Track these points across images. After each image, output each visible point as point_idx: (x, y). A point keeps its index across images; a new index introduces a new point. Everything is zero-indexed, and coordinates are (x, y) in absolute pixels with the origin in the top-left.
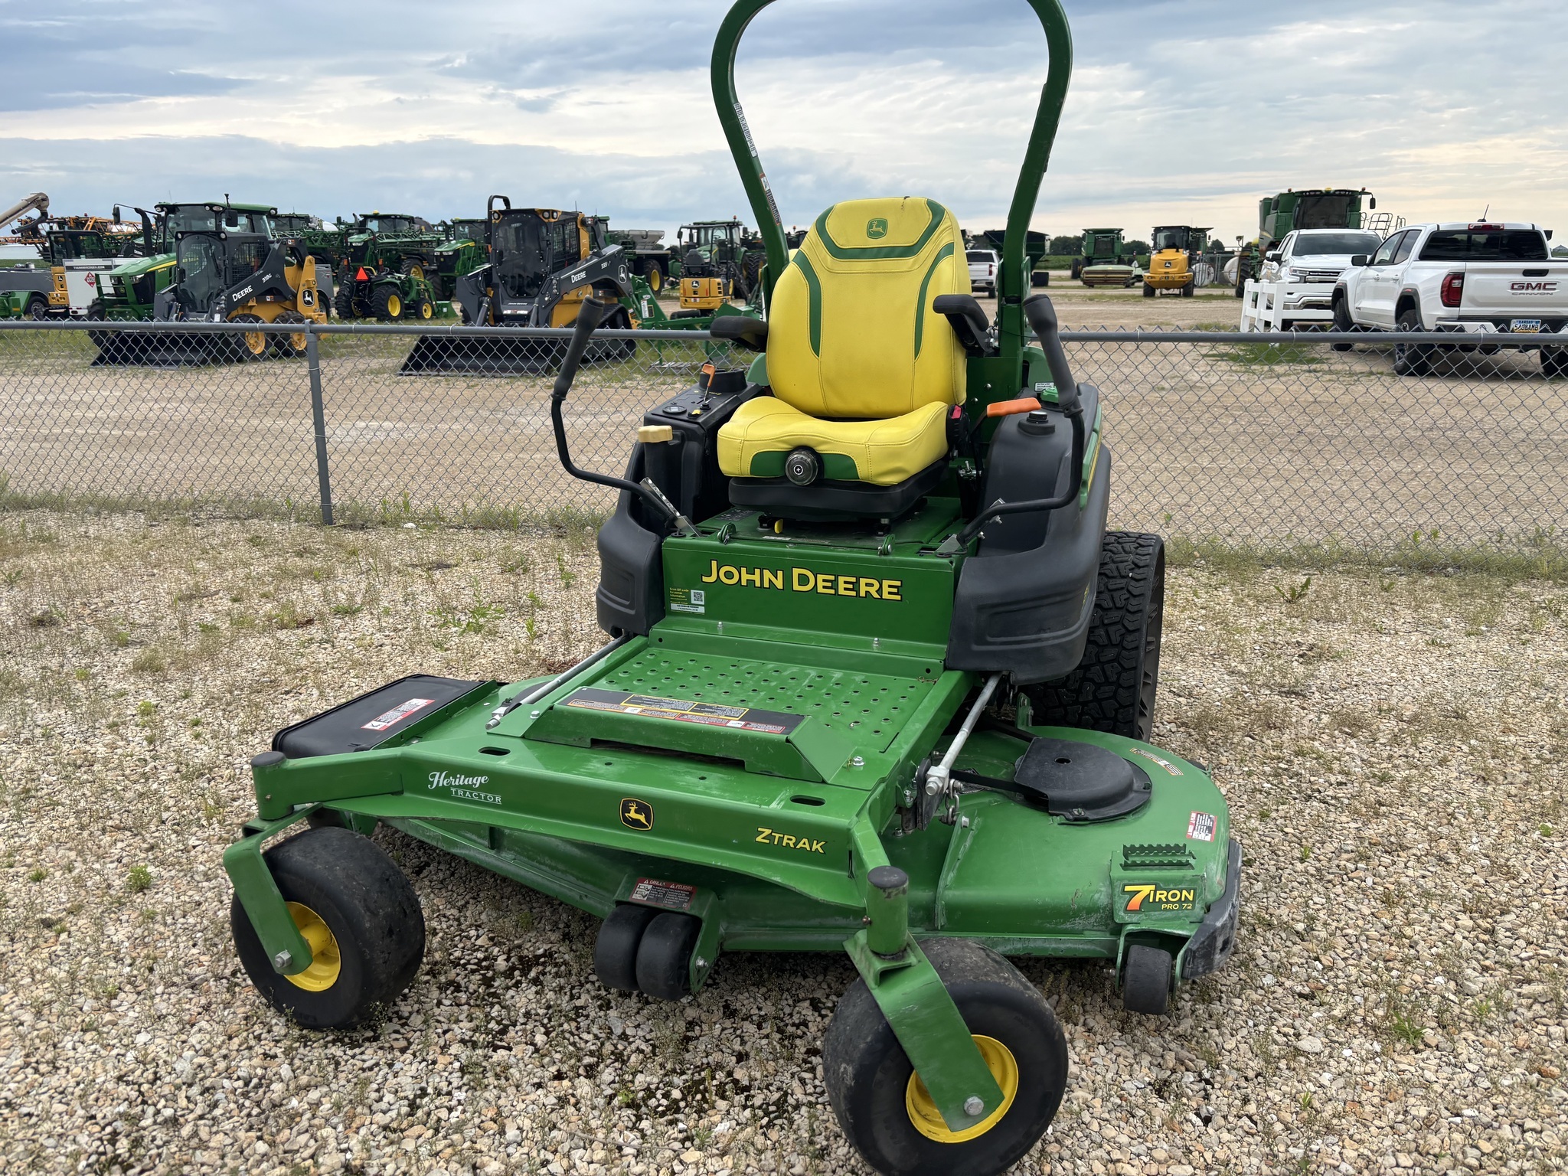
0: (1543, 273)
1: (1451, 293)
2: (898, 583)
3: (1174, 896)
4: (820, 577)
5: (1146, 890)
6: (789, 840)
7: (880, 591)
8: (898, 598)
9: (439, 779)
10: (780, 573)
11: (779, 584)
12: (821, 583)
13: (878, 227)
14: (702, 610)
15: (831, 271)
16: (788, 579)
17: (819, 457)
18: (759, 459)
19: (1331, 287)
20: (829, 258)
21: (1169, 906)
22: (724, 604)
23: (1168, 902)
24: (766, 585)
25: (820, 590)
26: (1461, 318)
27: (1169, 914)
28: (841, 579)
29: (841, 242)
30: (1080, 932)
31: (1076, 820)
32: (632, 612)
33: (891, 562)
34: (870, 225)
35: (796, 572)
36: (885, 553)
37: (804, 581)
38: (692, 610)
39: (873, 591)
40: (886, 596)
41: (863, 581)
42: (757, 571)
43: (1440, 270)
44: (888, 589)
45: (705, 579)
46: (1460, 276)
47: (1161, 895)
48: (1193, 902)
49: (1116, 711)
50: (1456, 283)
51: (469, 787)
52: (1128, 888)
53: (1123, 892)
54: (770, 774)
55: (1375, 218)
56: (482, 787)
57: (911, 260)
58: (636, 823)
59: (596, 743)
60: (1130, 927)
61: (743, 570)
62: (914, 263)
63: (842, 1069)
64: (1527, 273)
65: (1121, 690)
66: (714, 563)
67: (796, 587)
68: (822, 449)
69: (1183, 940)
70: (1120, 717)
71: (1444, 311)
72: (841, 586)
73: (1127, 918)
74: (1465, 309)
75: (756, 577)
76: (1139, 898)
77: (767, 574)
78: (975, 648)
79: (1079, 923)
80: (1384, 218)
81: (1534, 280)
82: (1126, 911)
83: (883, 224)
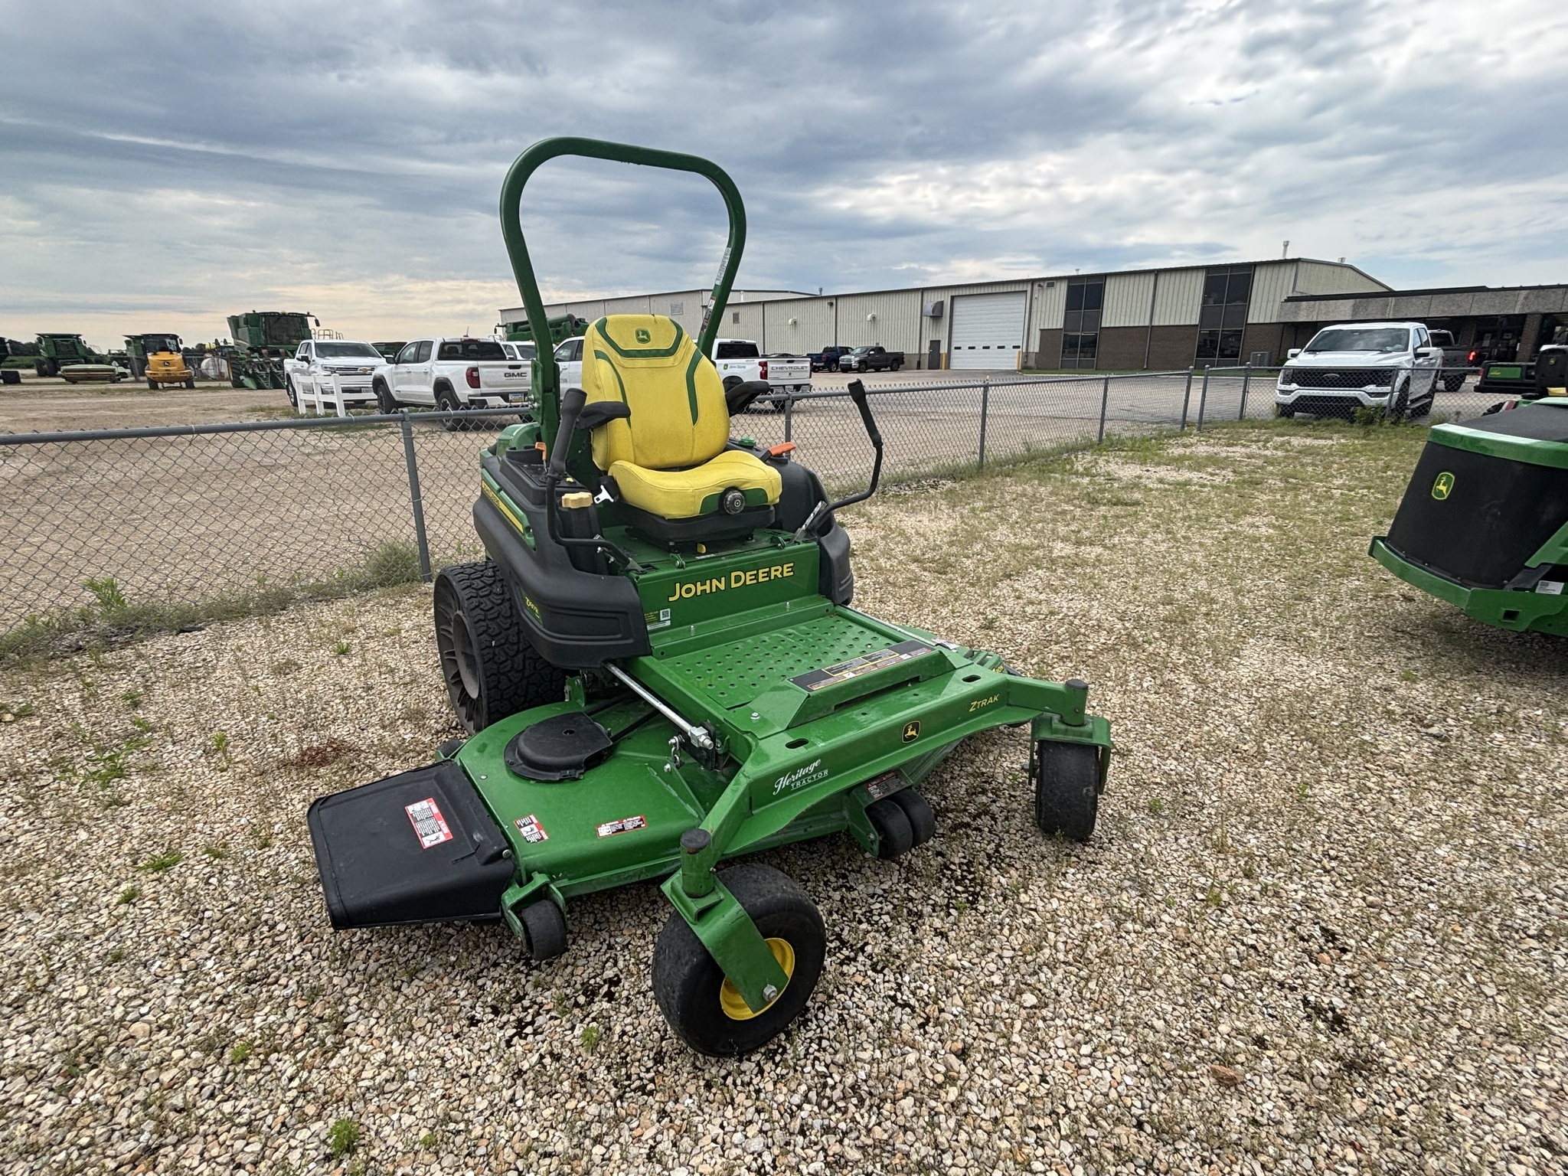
0: (518, 367)
1: (473, 379)
2: (792, 565)
4: (748, 574)
6: (984, 703)
7: (782, 573)
8: (793, 574)
9: (784, 782)
10: (723, 579)
11: (722, 587)
12: (748, 578)
13: (643, 335)
14: (668, 623)
15: (622, 367)
16: (728, 583)
18: (707, 501)
22: (685, 614)
24: (714, 590)
25: (748, 583)
26: (483, 395)
28: (761, 572)
29: (622, 346)
32: (630, 641)
33: (788, 553)
34: (638, 334)
35: (733, 575)
36: (783, 548)
37: (738, 579)
38: (661, 625)
39: (778, 574)
40: (785, 574)
41: (773, 569)
42: (708, 582)
43: (465, 365)
44: (786, 570)
45: (671, 599)
46: (476, 369)
50: (475, 374)
51: (807, 775)
54: (932, 677)
55: (321, 333)
56: (816, 770)
57: (671, 358)
58: (912, 737)
59: (841, 707)
61: (699, 584)
62: (677, 360)
64: (511, 367)
66: (678, 585)
67: (733, 585)
68: (746, 487)
71: (472, 391)
72: (761, 575)
74: (484, 389)
75: (707, 587)
77: (715, 582)
80: (327, 333)
81: (516, 371)
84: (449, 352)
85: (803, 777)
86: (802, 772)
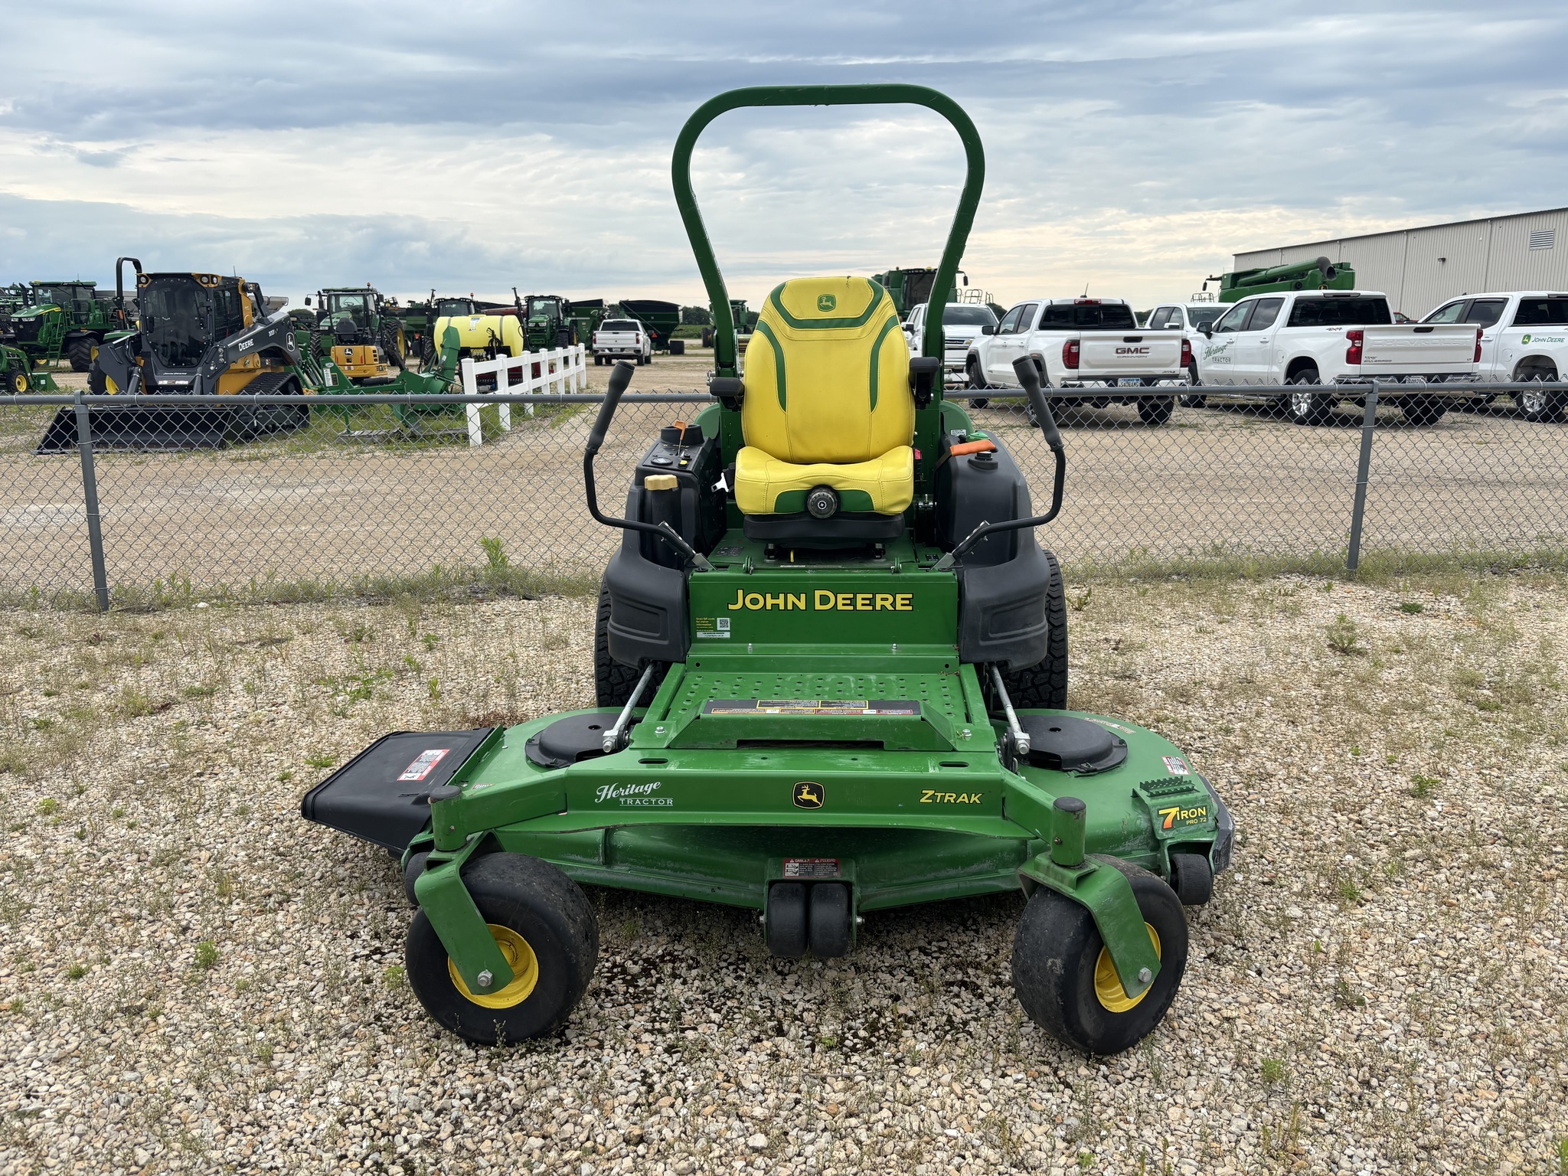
0: (1138, 339)
1: (1071, 357)
2: (910, 596)
3: (1193, 813)
4: (840, 597)
5: (1174, 811)
6: (950, 797)
7: (893, 604)
8: (910, 608)
9: (607, 792)
10: (803, 596)
11: (802, 605)
12: (841, 601)
13: (827, 302)
14: (727, 635)
15: (790, 339)
16: (810, 601)
17: (837, 494)
18: (783, 498)
19: (964, 354)
20: (787, 328)
21: (1191, 822)
22: (748, 627)
23: (1190, 818)
24: (790, 607)
25: (840, 607)
26: (1080, 378)
27: (1192, 828)
28: (859, 597)
29: (796, 314)
30: (1129, 853)
31: (1088, 772)
32: (666, 643)
33: (904, 578)
34: (820, 300)
35: (818, 593)
36: (897, 571)
37: (825, 600)
38: (717, 636)
39: (887, 604)
40: (899, 607)
41: (879, 597)
42: (782, 596)
43: (1060, 338)
44: (901, 602)
45: (731, 607)
46: (1076, 343)
47: (1184, 814)
48: (1206, 816)
49: (1051, 693)
50: (1074, 349)
51: (640, 795)
52: (1161, 812)
53: (1159, 815)
54: (907, 750)
55: (969, 294)
56: (654, 793)
57: (859, 329)
58: (809, 803)
59: (742, 744)
60: (1169, 841)
61: (768, 596)
62: (862, 332)
63: (1049, 964)
64: (1127, 339)
65: (1053, 676)
66: (740, 592)
67: (818, 607)
68: (839, 487)
69: (1208, 845)
70: (1053, 698)
71: (1067, 372)
72: (859, 602)
73: (1165, 835)
74: (1083, 370)
75: (781, 601)
76: (1170, 818)
77: (791, 597)
78: (982, 643)
79: (1128, 846)
80: (976, 293)
81: (1133, 345)
82: (1164, 830)
83: (831, 299)
84: (1056, 317)
85: (635, 795)
86: (633, 789)
